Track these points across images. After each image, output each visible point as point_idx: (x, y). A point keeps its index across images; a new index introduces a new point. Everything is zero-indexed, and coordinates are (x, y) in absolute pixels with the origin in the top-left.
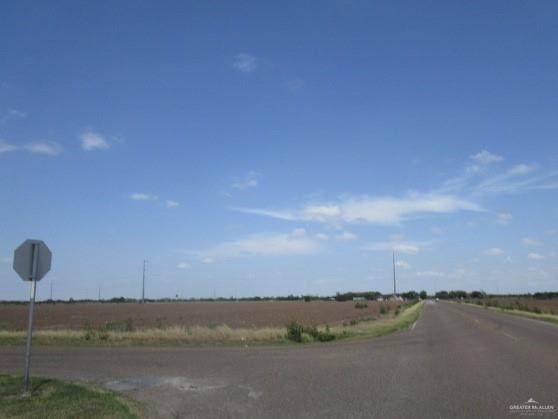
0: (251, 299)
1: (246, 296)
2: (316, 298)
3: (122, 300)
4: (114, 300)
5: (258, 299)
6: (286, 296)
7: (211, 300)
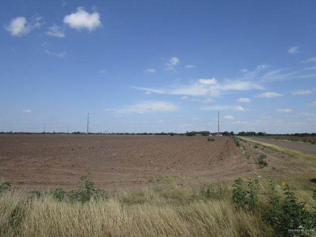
0: (142, 134)
1: (140, 133)
2: (176, 134)
3: (78, 133)
4: (75, 133)
5: (145, 134)
6: (160, 133)
7: (122, 134)
